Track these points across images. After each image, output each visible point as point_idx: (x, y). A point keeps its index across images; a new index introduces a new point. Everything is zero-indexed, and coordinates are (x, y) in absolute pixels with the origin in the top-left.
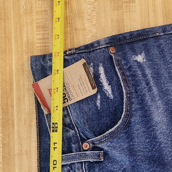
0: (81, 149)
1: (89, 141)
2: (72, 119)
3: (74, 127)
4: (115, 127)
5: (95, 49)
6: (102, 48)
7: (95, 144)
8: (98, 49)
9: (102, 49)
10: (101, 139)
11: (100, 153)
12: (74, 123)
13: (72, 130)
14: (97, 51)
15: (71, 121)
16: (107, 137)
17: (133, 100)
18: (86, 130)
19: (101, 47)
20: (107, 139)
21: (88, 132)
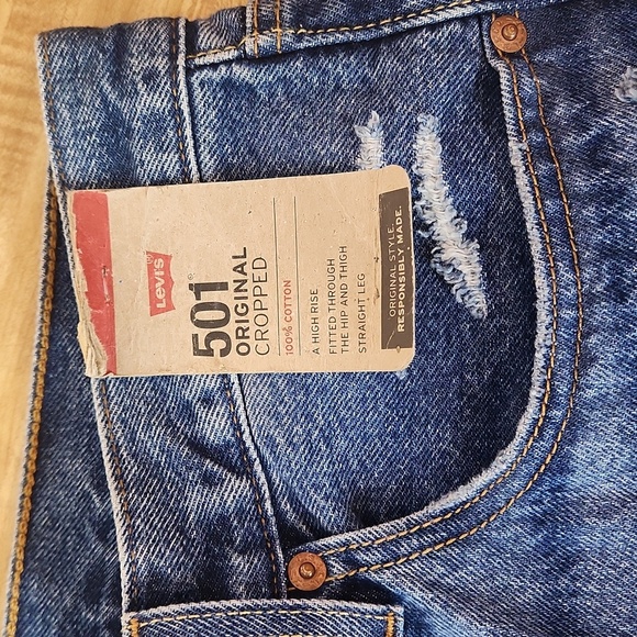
0: (279, 582)
1: (328, 547)
2: (243, 417)
3: (251, 463)
4: (479, 481)
5: (406, 25)
6: (448, 22)
7: (356, 565)
8: (420, 28)
9: (446, 31)
10: (396, 542)
11: (384, 614)
12: (249, 443)
13: (239, 475)
14: (418, 40)
15: (237, 427)
16: (432, 530)
17: (593, 339)
18: (316, 487)
19: (442, 16)
20: (430, 546)
21: (327, 497)
